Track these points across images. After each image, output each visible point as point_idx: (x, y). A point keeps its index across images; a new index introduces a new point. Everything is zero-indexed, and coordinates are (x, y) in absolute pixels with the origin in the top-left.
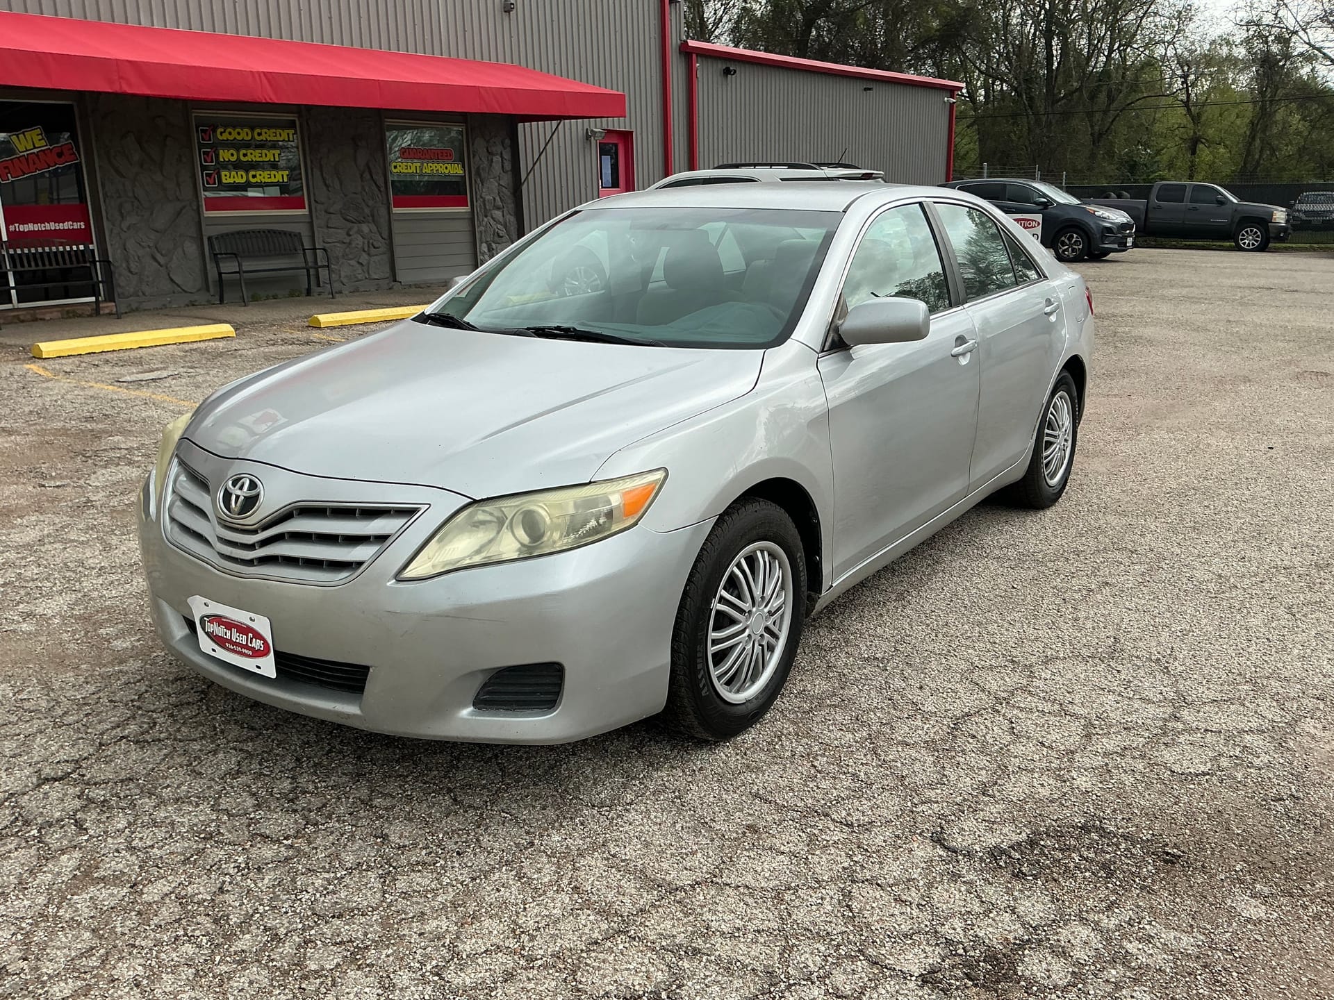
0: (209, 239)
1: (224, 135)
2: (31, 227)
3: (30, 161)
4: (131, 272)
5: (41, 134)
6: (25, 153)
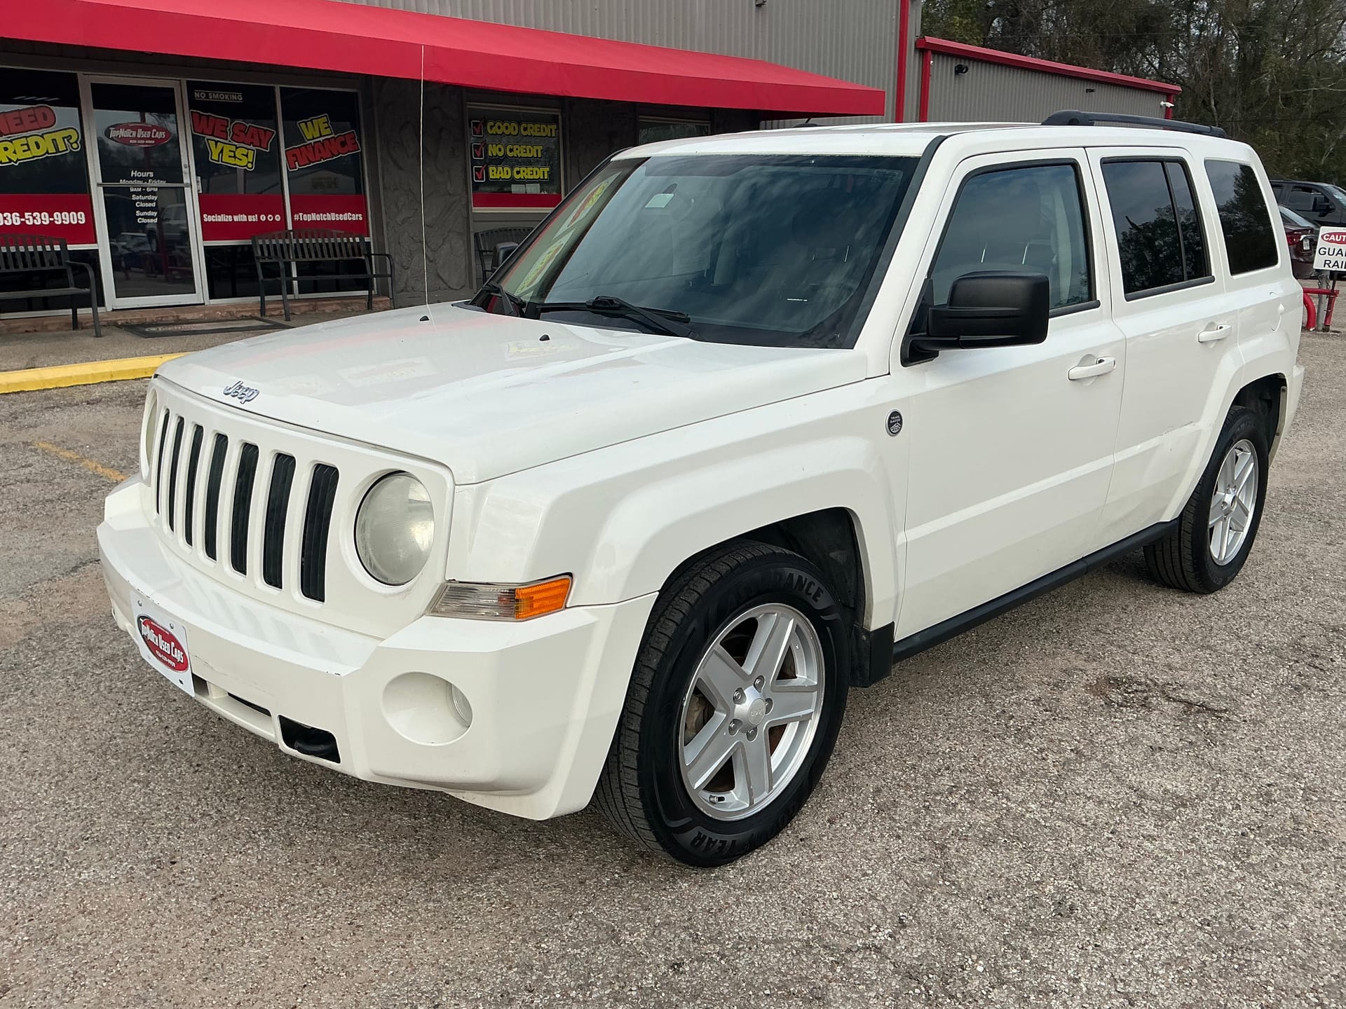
0: (476, 235)
1: (494, 129)
2: (313, 217)
3: (317, 151)
4: (403, 267)
5: (327, 122)
6: (312, 141)
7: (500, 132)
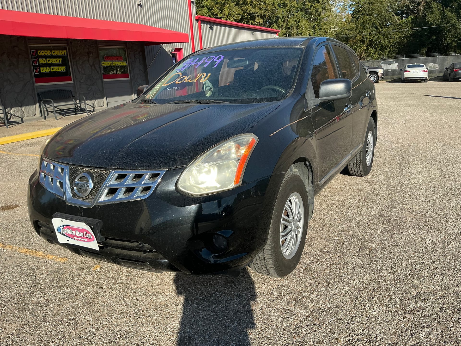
0: (38, 94)
1: (41, 53)
7: (43, 54)
